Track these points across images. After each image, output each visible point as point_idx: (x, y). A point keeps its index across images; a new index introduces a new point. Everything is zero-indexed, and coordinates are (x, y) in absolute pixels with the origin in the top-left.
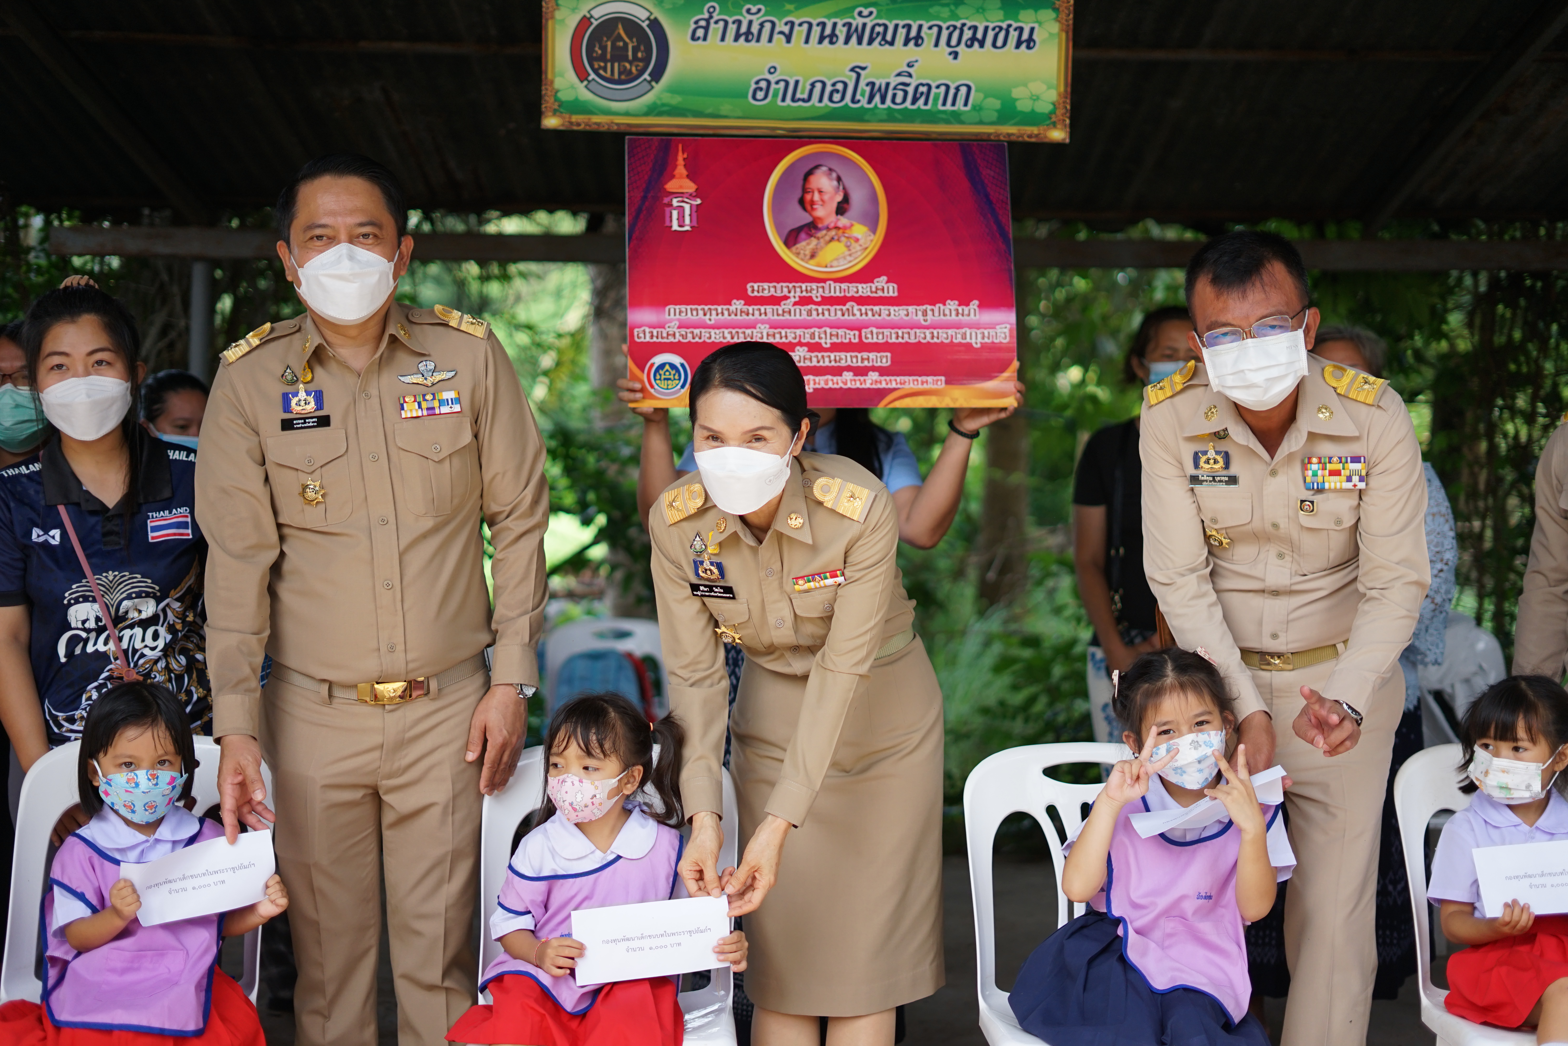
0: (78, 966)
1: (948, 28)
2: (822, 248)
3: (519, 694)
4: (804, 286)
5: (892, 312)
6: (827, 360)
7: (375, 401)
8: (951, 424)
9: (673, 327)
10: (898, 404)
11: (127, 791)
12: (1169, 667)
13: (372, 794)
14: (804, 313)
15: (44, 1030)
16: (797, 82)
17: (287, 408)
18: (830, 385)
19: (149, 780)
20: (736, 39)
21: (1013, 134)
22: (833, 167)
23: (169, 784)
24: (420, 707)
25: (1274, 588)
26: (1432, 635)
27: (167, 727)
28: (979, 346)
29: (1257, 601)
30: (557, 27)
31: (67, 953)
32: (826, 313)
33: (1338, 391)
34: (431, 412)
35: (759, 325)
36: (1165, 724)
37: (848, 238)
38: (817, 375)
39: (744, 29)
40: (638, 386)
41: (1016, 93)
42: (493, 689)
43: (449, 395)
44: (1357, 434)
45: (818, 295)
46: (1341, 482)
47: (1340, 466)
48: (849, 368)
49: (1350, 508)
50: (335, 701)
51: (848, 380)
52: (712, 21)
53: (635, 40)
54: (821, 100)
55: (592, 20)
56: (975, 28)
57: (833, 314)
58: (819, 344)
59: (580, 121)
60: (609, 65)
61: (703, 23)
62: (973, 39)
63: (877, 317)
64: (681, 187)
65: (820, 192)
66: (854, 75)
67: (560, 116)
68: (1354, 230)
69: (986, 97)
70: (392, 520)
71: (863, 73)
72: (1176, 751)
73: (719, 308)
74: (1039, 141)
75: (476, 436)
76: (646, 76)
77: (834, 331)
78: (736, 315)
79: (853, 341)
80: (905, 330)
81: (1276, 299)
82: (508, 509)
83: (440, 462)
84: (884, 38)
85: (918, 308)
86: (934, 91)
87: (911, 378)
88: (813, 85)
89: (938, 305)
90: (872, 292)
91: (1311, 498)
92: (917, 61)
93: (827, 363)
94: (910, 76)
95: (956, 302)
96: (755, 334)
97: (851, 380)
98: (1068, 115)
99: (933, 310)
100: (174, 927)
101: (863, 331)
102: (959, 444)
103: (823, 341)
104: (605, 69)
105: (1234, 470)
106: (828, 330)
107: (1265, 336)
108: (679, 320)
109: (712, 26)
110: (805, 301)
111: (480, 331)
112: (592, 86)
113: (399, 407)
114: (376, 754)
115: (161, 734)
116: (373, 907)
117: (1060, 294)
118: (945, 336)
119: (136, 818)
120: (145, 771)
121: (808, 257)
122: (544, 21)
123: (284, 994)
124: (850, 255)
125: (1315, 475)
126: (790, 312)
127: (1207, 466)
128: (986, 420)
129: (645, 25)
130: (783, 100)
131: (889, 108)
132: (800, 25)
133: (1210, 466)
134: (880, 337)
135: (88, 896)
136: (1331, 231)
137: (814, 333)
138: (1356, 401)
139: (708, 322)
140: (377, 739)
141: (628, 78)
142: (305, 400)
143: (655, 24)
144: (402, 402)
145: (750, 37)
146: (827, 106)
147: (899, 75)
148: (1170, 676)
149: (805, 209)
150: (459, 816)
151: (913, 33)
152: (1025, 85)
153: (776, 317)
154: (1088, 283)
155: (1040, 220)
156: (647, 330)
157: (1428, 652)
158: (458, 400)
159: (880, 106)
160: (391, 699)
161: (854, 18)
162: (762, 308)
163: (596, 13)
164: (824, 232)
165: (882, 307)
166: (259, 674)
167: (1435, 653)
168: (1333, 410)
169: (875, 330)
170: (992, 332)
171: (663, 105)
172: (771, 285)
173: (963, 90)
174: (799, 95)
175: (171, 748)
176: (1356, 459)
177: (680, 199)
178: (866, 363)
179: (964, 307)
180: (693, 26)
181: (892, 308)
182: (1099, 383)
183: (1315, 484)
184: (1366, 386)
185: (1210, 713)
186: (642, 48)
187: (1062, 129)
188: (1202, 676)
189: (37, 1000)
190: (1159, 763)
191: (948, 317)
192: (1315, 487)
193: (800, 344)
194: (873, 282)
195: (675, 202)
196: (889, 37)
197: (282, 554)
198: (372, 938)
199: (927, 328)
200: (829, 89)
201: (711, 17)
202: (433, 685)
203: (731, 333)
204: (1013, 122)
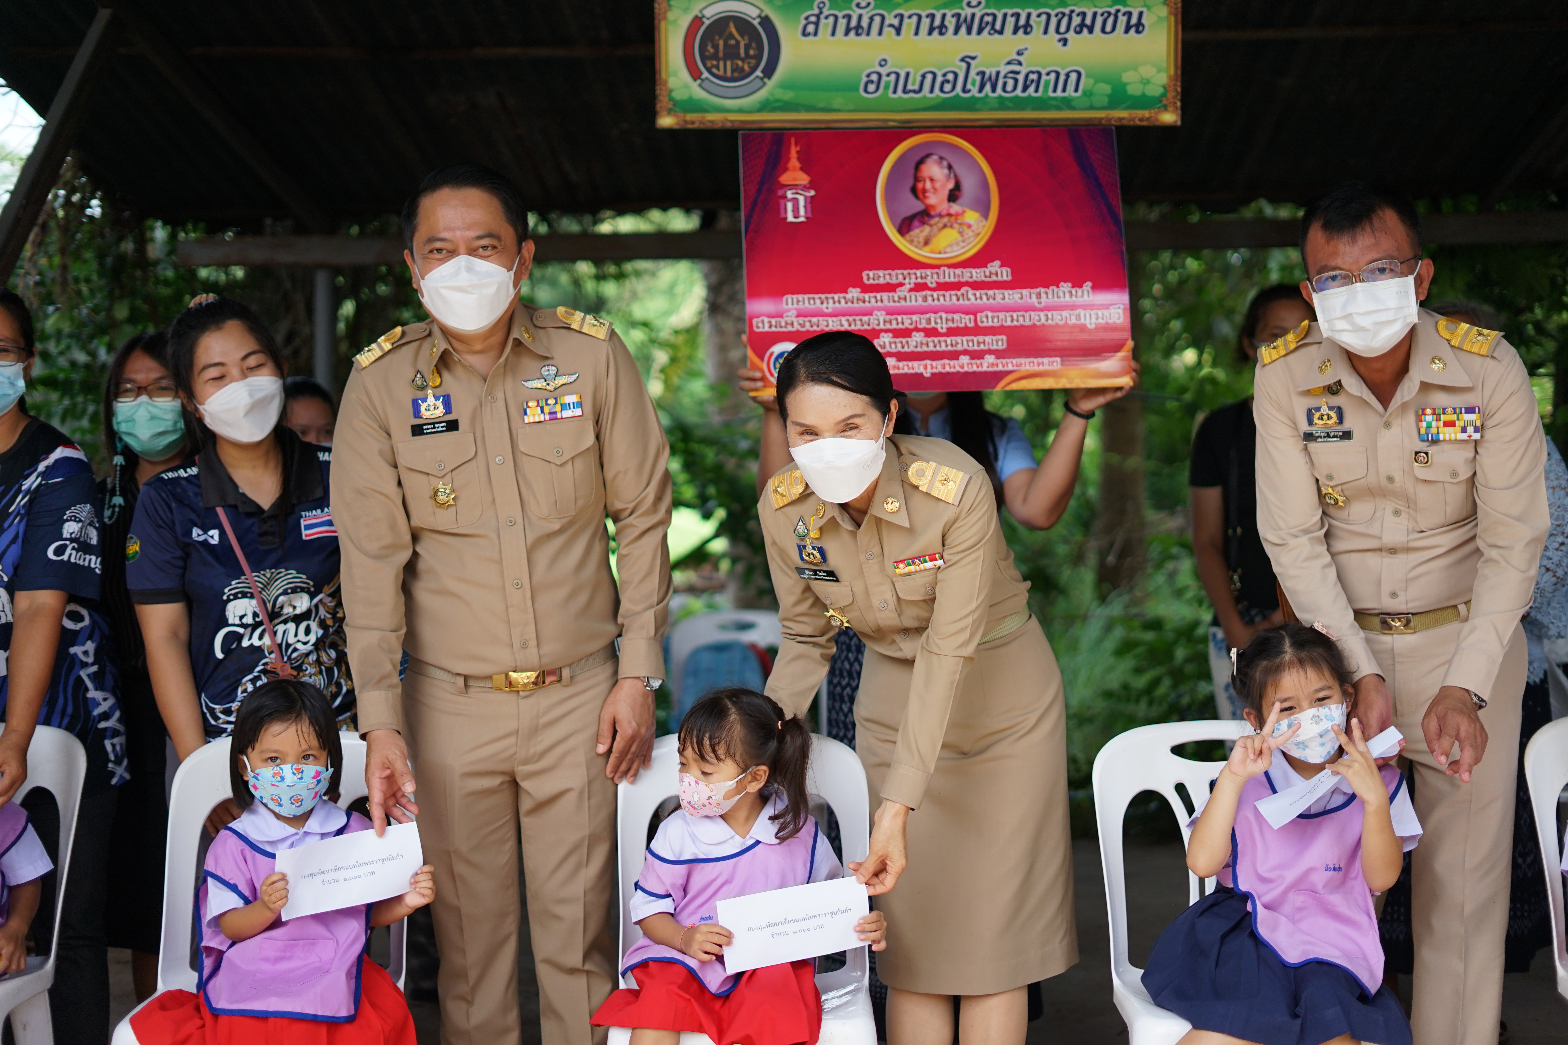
0: (232, 955)
1: (1057, 15)
2: (935, 235)
3: (646, 686)
4: (918, 272)
5: (1007, 296)
6: (943, 344)
7: (501, 404)
8: (1068, 407)
9: (791, 316)
10: (1015, 386)
11: (273, 785)
12: (1287, 643)
13: (509, 781)
14: (920, 299)
15: (202, 1018)
16: (908, 74)
17: (417, 413)
18: (948, 369)
19: (294, 774)
20: (847, 33)
21: (1124, 119)
22: (944, 155)
23: (314, 778)
24: (553, 694)
25: (1390, 546)
26: (1554, 608)
27: (311, 722)
28: (1093, 326)
29: (1372, 560)
30: (670, 27)
31: (221, 943)
32: (941, 298)
33: (1452, 343)
34: (553, 416)
35: (876, 312)
36: (1285, 700)
37: (960, 224)
38: (934, 360)
39: (854, 23)
40: (758, 375)
41: (1127, 77)
42: (620, 682)
43: (571, 399)
44: (1470, 385)
45: (933, 281)
46: (1456, 433)
47: (1454, 417)
48: (965, 352)
49: (1466, 460)
50: (471, 690)
51: (964, 364)
52: (822, 16)
53: (746, 37)
54: (932, 91)
55: (704, 20)
56: (1083, 15)
57: (948, 299)
58: (935, 329)
59: (694, 119)
60: (721, 64)
61: (813, 19)
62: (1082, 25)
63: (991, 301)
64: (795, 179)
65: (932, 180)
66: (964, 65)
67: (675, 115)
68: (1470, 204)
69: (1096, 82)
70: (520, 520)
71: (973, 62)
72: (1298, 726)
73: (836, 297)
74: (1151, 124)
75: (597, 437)
76: (759, 73)
77: (950, 316)
78: (853, 303)
79: (969, 325)
80: (1020, 313)
81: (1387, 244)
82: (631, 506)
83: (563, 465)
84: (993, 28)
85: (1032, 291)
86: (1044, 78)
87: (1027, 360)
88: (924, 76)
89: (1051, 288)
90: (986, 277)
91: (1425, 450)
92: (1026, 49)
93: (944, 348)
94: (1020, 63)
95: (1070, 284)
96: (872, 321)
97: (968, 364)
98: (1179, 97)
99: (1046, 293)
100: (321, 918)
101: (979, 315)
102: (1075, 424)
103: (939, 326)
104: (717, 67)
105: (1347, 425)
106: (944, 315)
107: (1375, 280)
108: (797, 309)
109: (823, 21)
110: (920, 287)
111: (601, 333)
112: (706, 84)
113: (522, 412)
114: (512, 740)
115: (304, 729)
116: (512, 894)
117: (1173, 277)
118: (1059, 317)
119: (284, 811)
120: (290, 766)
121: (922, 243)
122: (656, 22)
123: (426, 985)
124: (963, 241)
125: (1429, 426)
126: (905, 299)
127: (1320, 422)
128: (1101, 400)
129: (756, 22)
130: (895, 92)
131: (1000, 97)
132: (910, 17)
133: (1323, 422)
134: (996, 320)
135: (240, 888)
136: (1447, 205)
137: (929, 319)
138: (1470, 352)
139: (826, 311)
140: (512, 725)
141: (740, 75)
142: (434, 404)
143: (766, 22)
144: (525, 407)
145: (860, 31)
146: (938, 96)
147: (1009, 63)
148: (1288, 652)
149: (917, 197)
150: (593, 801)
151: (1022, 21)
152: (1135, 69)
153: (892, 304)
154: (1200, 265)
155: (1151, 205)
156: (766, 320)
157: (1551, 626)
158: (580, 404)
159: (991, 95)
160: (525, 685)
161: (963, 9)
162: (878, 296)
163: (708, 13)
164: (936, 219)
165: (997, 291)
166: (399, 668)
167: (1558, 627)
168: (1446, 361)
169: (990, 314)
170: (1106, 312)
171: (777, 101)
172: (887, 272)
173: (1074, 76)
174: (910, 87)
175: (315, 743)
176: (1470, 410)
177: (794, 191)
178: (982, 347)
179: (1078, 289)
180: (803, 22)
181: (1006, 292)
182: (1214, 364)
183: (1430, 436)
184: (1480, 338)
185: (1330, 688)
186: (754, 45)
187: (1173, 112)
188: (1320, 650)
189: (194, 991)
190: (1281, 738)
191: (1062, 299)
192: (1430, 438)
193: (917, 330)
194: (986, 267)
195: (789, 194)
196: (998, 26)
197: (415, 554)
198: (511, 925)
199: (1041, 310)
200: (939, 79)
201: (821, 13)
202: (566, 673)
203: (848, 320)
204: (1124, 106)
